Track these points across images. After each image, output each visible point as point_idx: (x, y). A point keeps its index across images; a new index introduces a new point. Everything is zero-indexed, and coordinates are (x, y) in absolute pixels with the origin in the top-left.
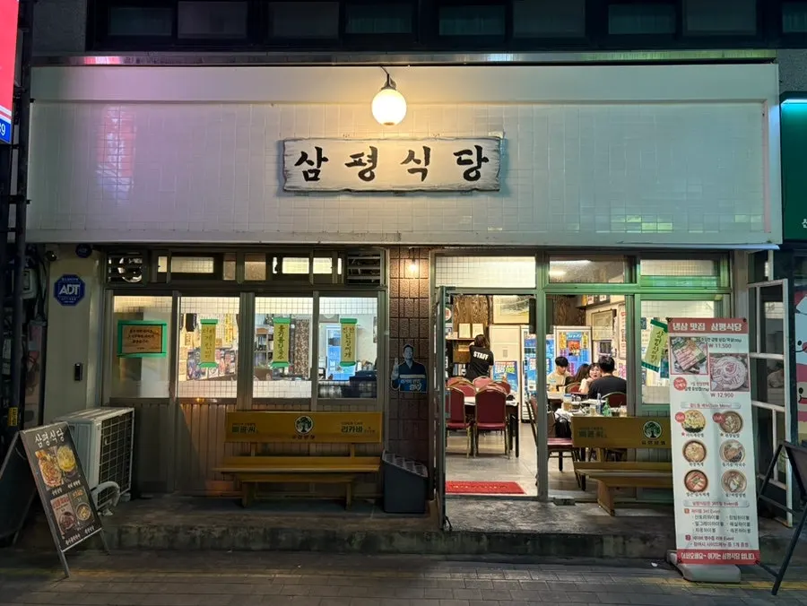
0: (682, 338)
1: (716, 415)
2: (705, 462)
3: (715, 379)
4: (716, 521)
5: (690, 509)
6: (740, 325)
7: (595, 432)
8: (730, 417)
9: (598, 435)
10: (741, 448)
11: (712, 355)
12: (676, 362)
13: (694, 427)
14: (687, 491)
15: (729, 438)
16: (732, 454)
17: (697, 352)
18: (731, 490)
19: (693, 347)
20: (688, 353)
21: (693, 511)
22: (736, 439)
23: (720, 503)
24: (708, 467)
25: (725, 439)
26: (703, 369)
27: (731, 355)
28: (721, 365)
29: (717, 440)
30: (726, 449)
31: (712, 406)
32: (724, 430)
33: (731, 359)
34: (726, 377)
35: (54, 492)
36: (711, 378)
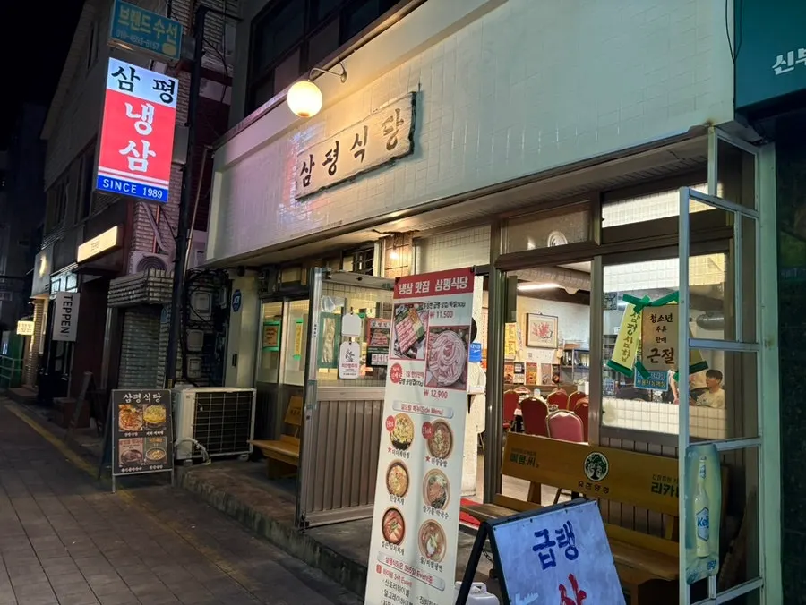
0: (406, 305)
1: (426, 425)
2: (405, 498)
3: (431, 368)
4: (405, 597)
5: (384, 567)
6: (466, 279)
7: (527, 458)
8: (439, 431)
9: (530, 461)
10: (446, 486)
11: (432, 329)
12: (396, 341)
13: (402, 441)
14: (384, 540)
15: (435, 467)
16: (437, 494)
17: (417, 326)
18: (427, 553)
19: (414, 318)
20: (408, 327)
21: (385, 572)
22: (441, 468)
23: (412, 570)
24: (408, 507)
25: (431, 466)
26: (420, 352)
27: (452, 328)
28: (439, 345)
29: (422, 467)
30: (430, 484)
31: (424, 411)
32: (431, 451)
33: (450, 335)
34: (442, 365)
35: (126, 434)
36: (428, 366)
